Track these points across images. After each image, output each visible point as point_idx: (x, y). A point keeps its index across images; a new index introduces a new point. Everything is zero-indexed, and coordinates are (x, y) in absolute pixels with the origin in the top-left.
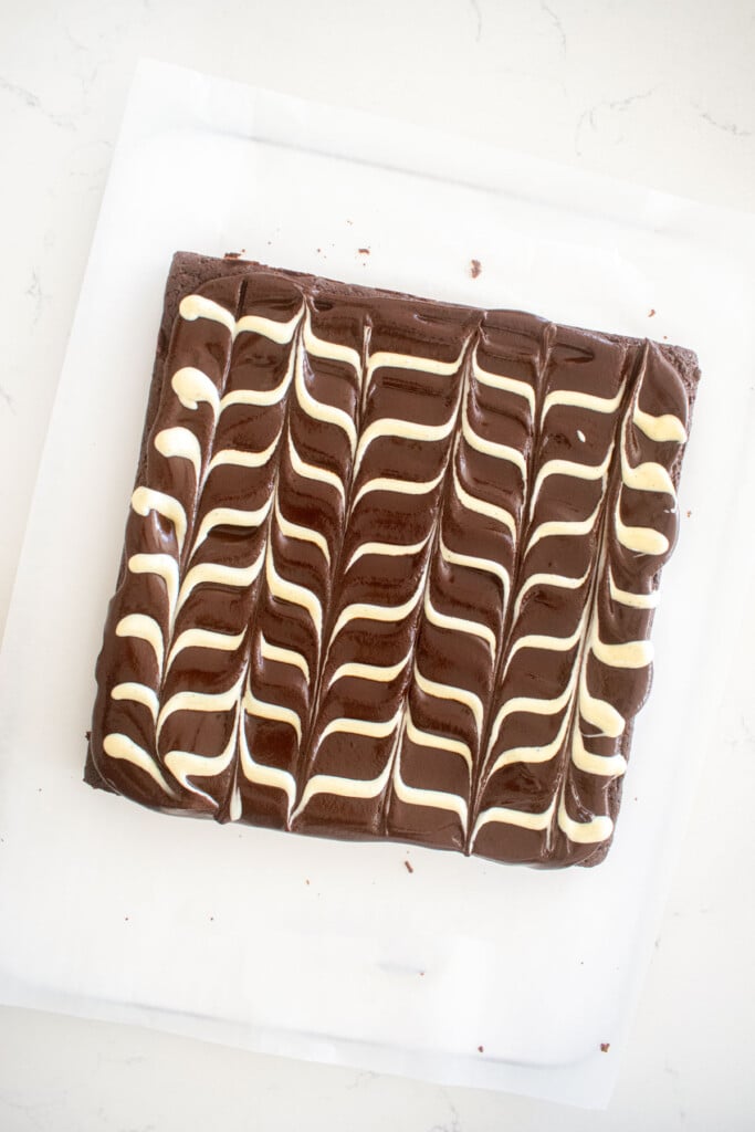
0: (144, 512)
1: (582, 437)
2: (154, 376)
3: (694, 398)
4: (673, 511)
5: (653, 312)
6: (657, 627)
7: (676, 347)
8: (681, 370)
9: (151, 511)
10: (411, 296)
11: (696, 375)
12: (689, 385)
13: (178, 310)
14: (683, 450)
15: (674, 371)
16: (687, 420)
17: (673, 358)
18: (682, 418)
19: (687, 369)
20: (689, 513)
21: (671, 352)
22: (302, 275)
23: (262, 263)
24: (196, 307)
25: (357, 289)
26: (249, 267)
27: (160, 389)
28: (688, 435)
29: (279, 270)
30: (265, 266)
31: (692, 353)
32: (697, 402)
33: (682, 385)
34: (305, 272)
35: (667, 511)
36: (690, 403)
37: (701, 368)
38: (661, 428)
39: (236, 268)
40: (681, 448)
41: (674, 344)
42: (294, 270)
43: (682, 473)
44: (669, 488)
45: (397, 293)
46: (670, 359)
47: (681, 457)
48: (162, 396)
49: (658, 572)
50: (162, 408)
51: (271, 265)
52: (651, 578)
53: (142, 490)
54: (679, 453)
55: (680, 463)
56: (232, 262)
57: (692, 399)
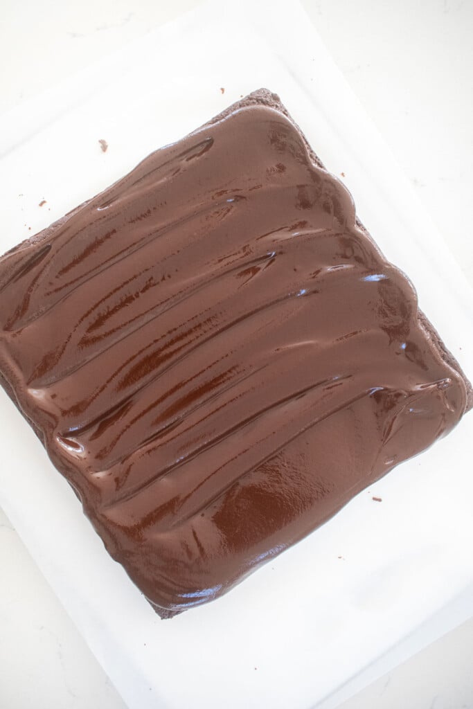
3: (286, 111)
4: (333, 179)
5: (223, 90)
7: (251, 94)
8: (264, 103)
10: (87, 202)
11: (276, 98)
12: (277, 106)
15: (262, 107)
17: (255, 101)
19: (268, 99)
20: (343, 174)
21: (251, 99)
22: (20, 245)
25: (55, 225)
29: (6, 254)
31: (262, 89)
32: (290, 112)
33: (273, 109)
34: (21, 242)
35: (330, 182)
36: (287, 115)
37: (274, 92)
41: (249, 94)
42: (13, 247)
43: (318, 156)
45: (79, 207)
46: (254, 103)
47: (309, 148)
48: (7, 379)
49: (356, 218)
50: (14, 386)
52: (356, 225)
54: (306, 146)
55: (312, 151)
57: (285, 112)
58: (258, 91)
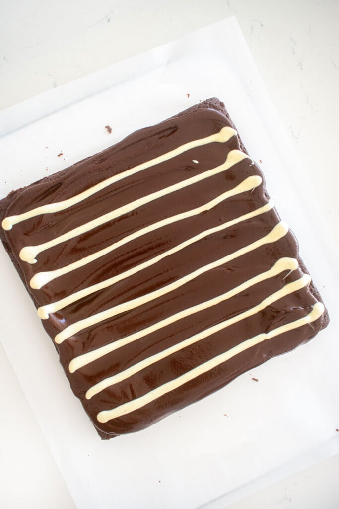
0: (47, 317)
1: (196, 162)
2: (12, 261)
3: (228, 114)
4: (253, 163)
5: (188, 95)
6: (281, 213)
7: (207, 101)
8: (214, 108)
9: (49, 315)
10: (89, 157)
11: (222, 105)
12: (222, 111)
13: (3, 229)
14: (239, 137)
15: (213, 110)
16: (232, 126)
17: (208, 105)
18: (228, 125)
19: (217, 106)
20: (260, 161)
21: (206, 104)
22: (41, 180)
23: (23, 187)
24: (9, 223)
25: (67, 170)
26: (19, 192)
27: (18, 265)
28: (236, 130)
29: (32, 185)
30: (25, 187)
31: (214, 98)
32: (231, 116)
33: (219, 112)
34: (42, 178)
35: (251, 165)
37: (222, 101)
38: (224, 136)
39: (14, 196)
40: (237, 137)
41: (205, 100)
42: (37, 180)
43: (245, 147)
44: (244, 156)
45: (84, 160)
46: (207, 107)
47: (240, 141)
48: (21, 267)
49: (265, 191)
50: (25, 272)
51: (27, 185)
52: (264, 196)
53: (40, 309)
54: (238, 139)
55: (241, 143)
56: (13, 195)
57: (227, 116)
58: (211, 99)
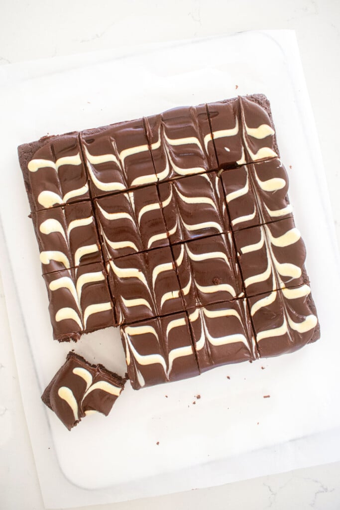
0: (47, 262)
1: (228, 150)
2: (30, 202)
3: (271, 113)
4: (280, 166)
5: (237, 87)
6: (296, 219)
7: (254, 95)
8: (259, 103)
9: (50, 261)
10: (126, 122)
11: (268, 103)
12: (266, 108)
13: (28, 170)
14: (275, 138)
15: (257, 105)
16: (271, 124)
17: (254, 100)
18: (268, 123)
19: (262, 102)
20: (291, 167)
21: (252, 98)
23: (56, 135)
24: (35, 165)
25: (102, 129)
26: (51, 139)
27: (35, 207)
28: (275, 131)
29: (65, 135)
30: (58, 135)
31: (262, 94)
32: (273, 115)
33: (263, 109)
35: (278, 167)
36: (270, 116)
37: (268, 99)
38: (260, 132)
39: (45, 142)
40: (274, 137)
41: (253, 94)
42: (70, 131)
43: (279, 149)
44: (273, 154)
45: (120, 123)
46: (253, 101)
47: (275, 141)
49: (286, 195)
50: (38, 214)
51: (60, 134)
52: (284, 201)
53: (43, 253)
54: (274, 139)
55: (276, 144)
56: (44, 139)
57: (270, 114)
58: (259, 95)
